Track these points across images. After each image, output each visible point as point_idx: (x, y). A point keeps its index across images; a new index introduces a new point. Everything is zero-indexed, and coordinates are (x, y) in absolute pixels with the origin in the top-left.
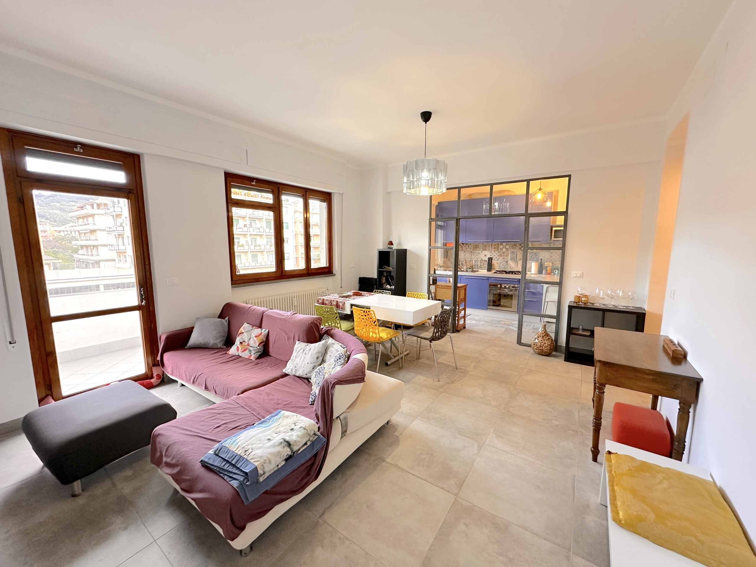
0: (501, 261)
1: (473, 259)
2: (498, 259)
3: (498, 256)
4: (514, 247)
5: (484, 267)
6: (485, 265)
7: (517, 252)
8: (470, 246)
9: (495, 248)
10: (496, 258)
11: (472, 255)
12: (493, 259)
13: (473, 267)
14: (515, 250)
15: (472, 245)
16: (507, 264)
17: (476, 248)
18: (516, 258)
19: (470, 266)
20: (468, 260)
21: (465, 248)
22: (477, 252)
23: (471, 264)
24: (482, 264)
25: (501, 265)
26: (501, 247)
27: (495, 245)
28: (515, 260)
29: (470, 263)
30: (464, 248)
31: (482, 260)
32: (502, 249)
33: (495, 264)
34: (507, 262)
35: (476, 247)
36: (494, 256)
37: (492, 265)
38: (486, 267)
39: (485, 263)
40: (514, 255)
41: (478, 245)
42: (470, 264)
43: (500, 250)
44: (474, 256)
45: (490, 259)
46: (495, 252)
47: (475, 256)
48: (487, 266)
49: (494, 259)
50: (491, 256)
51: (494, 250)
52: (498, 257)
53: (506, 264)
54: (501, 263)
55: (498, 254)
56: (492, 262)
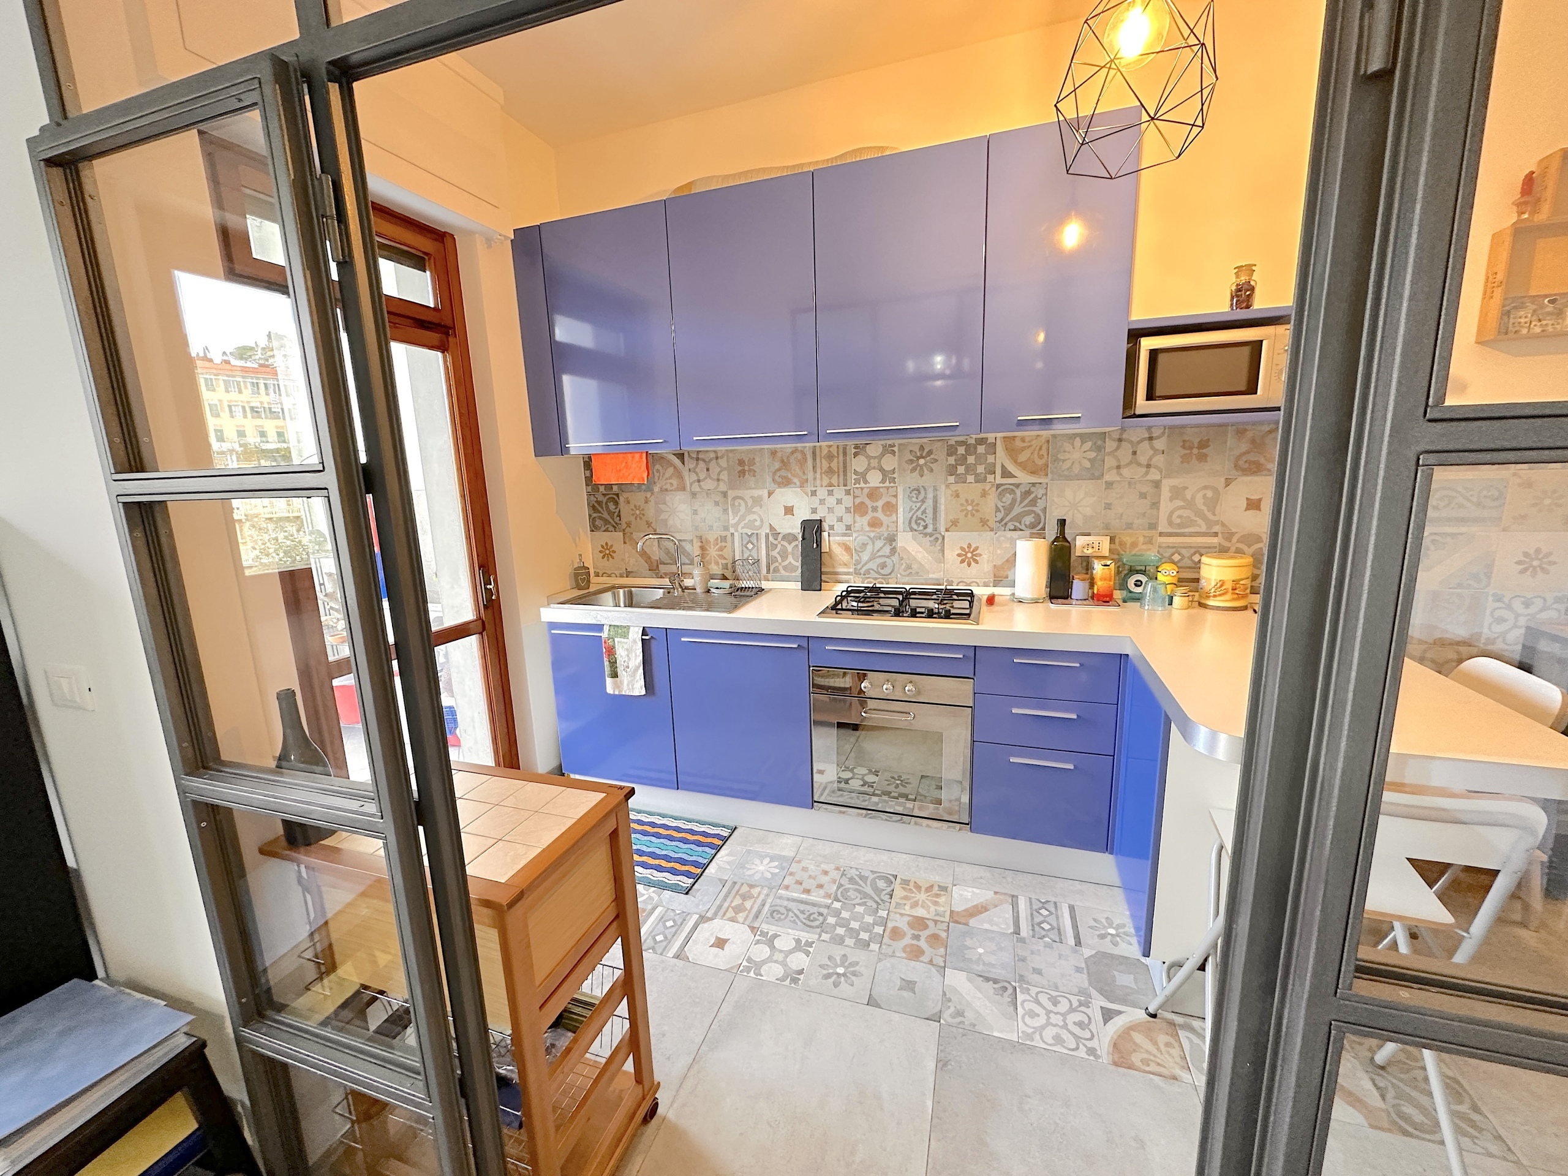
0: (863, 538)
1: (732, 530)
2: (848, 528)
3: (848, 510)
4: (922, 461)
5: (785, 568)
6: (790, 559)
7: (935, 489)
8: (713, 464)
9: (830, 471)
10: (840, 520)
11: (725, 511)
12: (825, 526)
13: (739, 570)
14: (927, 480)
15: (723, 463)
16: (893, 551)
17: (742, 473)
18: (935, 518)
19: (725, 567)
20: (711, 537)
21: (694, 477)
22: (748, 494)
23: (727, 553)
24: (775, 553)
25: (865, 557)
26: (858, 464)
27: (830, 457)
28: (930, 529)
29: (721, 549)
30: (689, 478)
31: (776, 535)
32: (863, 476)
33: (837, 550)
34: (891, 539)
35: (743, 469)
36: (831, 510)
37: (825, 558)
38: (794, 569)
39: (790, 548)
40: (923, 501)
41: (752, 462)
42: (722, 557)
43: (857, 481)
44: (735, 514)
45: (813, 530)
46: (831, 493)
47: (743, 517)
48: (799, 564)
49: (832, 527)
50: (814, 511)
51: (826, 481)
52: (848, 519)
53: (887, 550)
54: (864, 545)
55: (848, 501)
56: (819, 545)
